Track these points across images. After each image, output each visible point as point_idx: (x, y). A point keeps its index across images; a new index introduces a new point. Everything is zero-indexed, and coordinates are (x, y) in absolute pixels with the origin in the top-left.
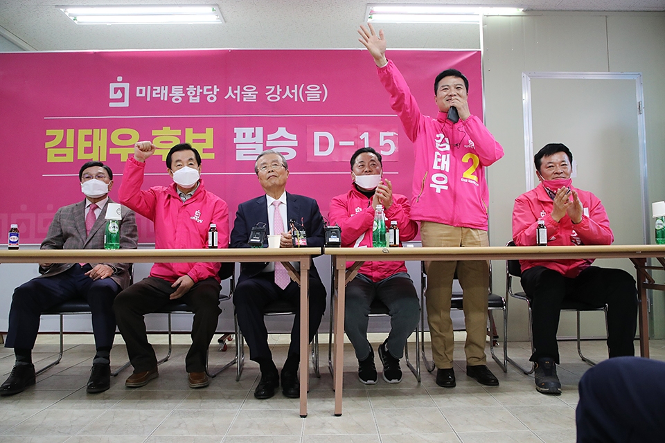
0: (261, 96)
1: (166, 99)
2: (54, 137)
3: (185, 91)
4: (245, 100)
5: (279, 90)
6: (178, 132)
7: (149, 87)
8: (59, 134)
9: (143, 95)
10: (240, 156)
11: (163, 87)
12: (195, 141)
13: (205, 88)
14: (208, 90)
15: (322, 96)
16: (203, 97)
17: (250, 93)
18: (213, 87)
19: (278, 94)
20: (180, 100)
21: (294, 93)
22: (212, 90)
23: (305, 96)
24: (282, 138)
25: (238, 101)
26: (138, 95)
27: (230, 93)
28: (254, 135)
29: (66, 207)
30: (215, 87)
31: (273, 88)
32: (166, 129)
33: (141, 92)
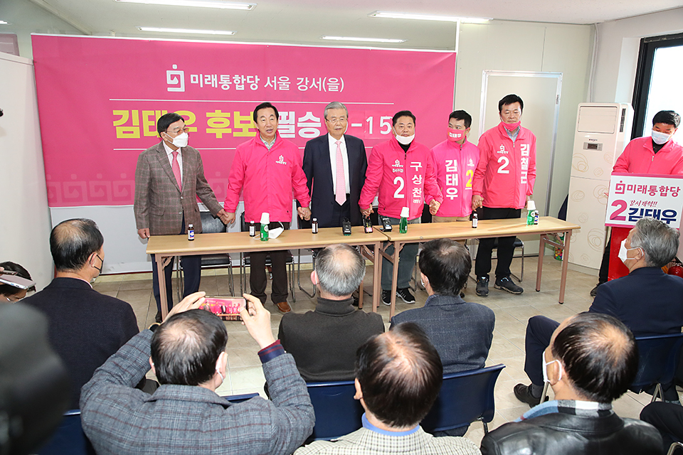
0: (293, 85)
1: (216, 87)
2: (121, 116)
3: (232, 80)
4: (280, 88)
6: (228, 115)
7: (201, 75)
8: (125, 114)
9: (197, 82)
11: (213, 75)
12: (241, 122)
13: (248, 77)
14: (250, 79)
15: (340, 87)
16: (247, 85)
17: (284, 83)
18: (254, 77)
19: (307, 84)
20: (228, 87)
21: (318, 84)
22: (254, 79)
23: (327, 87)
24: (309, 121)
25: (275, 89)
26: (192, 82)
27: (269, 83)
28: (288, 118)
30: (256, 77)
31: (302, 79)
32: (218, 112)
33: (195, 80)
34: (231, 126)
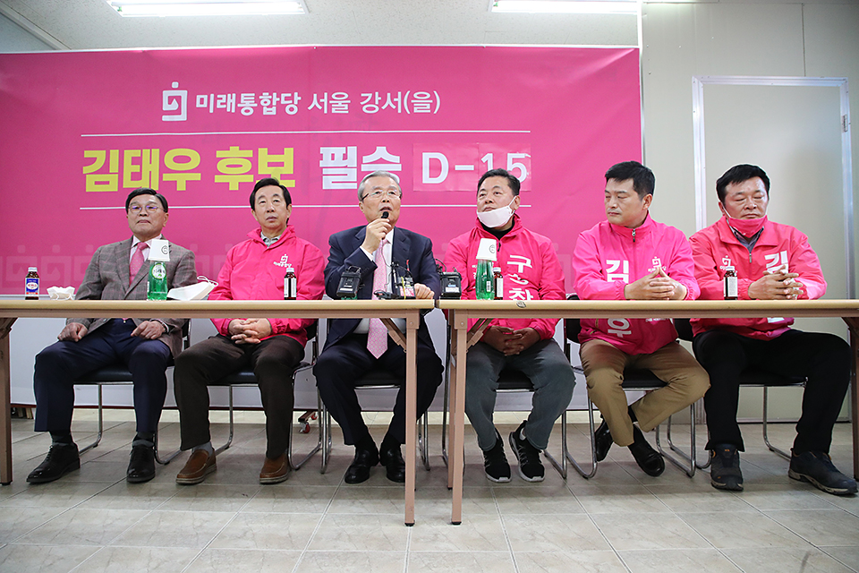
0: (355, 106)
1: (233, 111)
2: (93, 160)
3: (257, 100)
4: (334, 111)
5: (378, 98)
6: (250, 153)
7: (212, 95)
8: (100, 155)
9: (205, 105)
10: (328, 184)
11: (229, 95)
12: (270, 164)
13: (283, 95)
14: (286, 99)
15: (433, 106)
16: (280, 107)
17: (340, 103)
18: (293, 95)
19: (377, 103)
20: (252, 111)
21: (397, 102)
22: (292, 98)
23: (411, 106)
24: (381, 161)
25: (326, 112)
26: (198, 105)
27: (315, 102)
28: (345, 157)
29: (107, 246)
30: (296, 94)
31: (370, 95)
32: (234, 150)
33: (202, 102)
34: (254, 170)
